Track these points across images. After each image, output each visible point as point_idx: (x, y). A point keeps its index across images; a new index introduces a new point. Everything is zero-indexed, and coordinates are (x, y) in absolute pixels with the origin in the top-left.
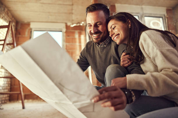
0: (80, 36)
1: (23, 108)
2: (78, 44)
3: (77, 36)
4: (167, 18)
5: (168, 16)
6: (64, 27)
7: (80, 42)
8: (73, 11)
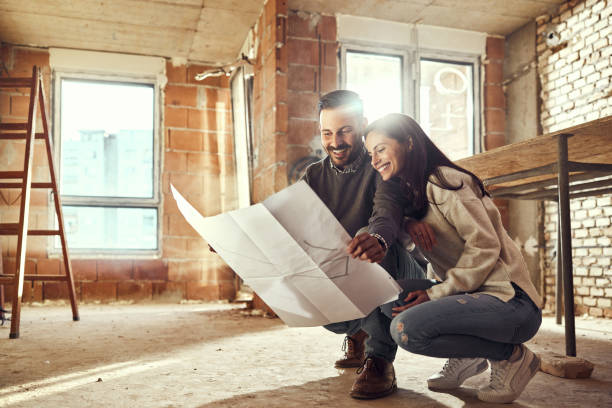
0: (212, 106)
1: (76, 318)
2: (206, 130)
3: (202, 103)
4: (486, 66)
5: (487, 62)
6: (161, 73)
7: (213, 125)
8: (201, 25)
